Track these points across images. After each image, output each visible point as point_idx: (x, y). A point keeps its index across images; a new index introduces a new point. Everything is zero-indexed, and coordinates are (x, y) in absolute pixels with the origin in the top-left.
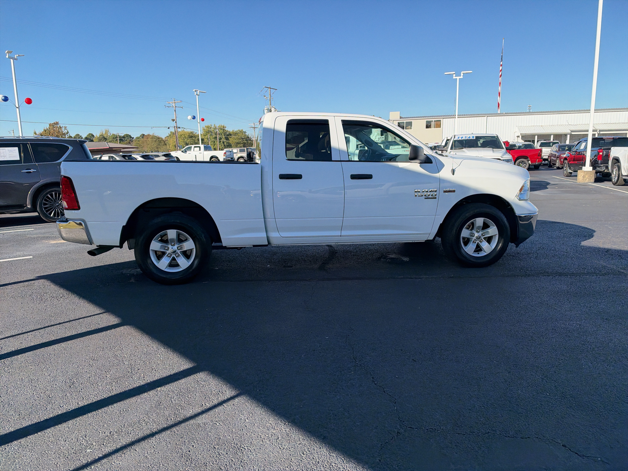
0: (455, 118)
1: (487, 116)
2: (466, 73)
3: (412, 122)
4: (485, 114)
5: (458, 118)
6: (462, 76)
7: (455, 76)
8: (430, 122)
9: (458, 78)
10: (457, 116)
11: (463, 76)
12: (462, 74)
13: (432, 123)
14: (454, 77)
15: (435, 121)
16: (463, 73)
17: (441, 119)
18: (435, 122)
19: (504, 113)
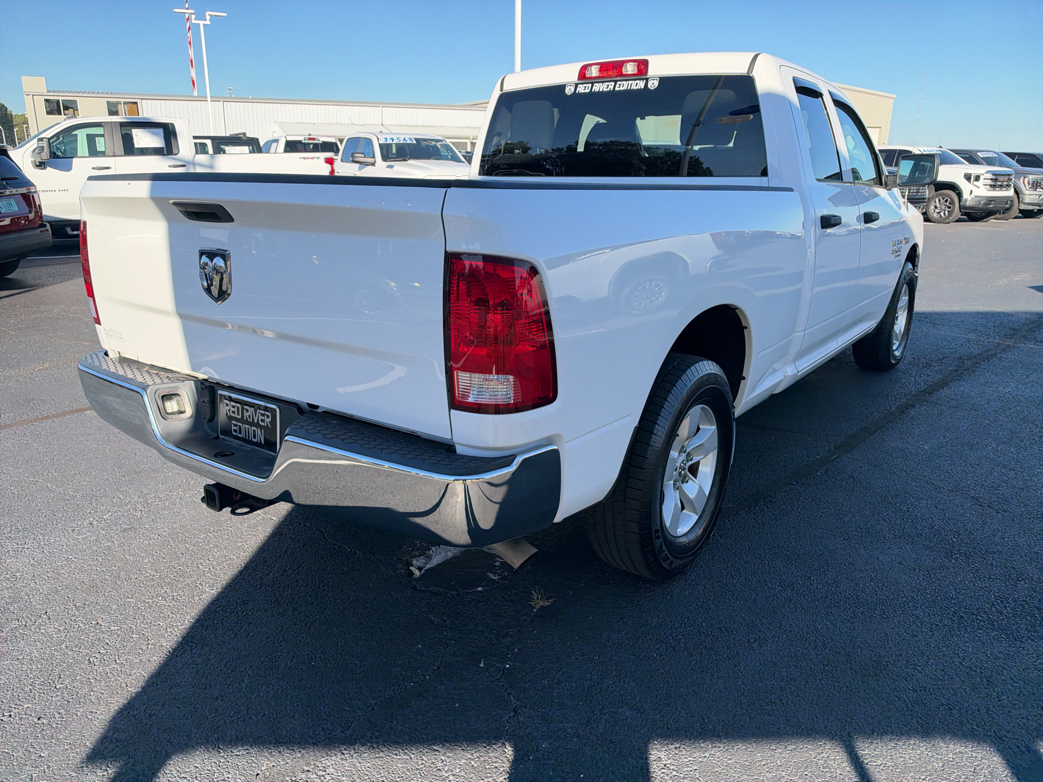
0: (207, 101)
1: (223, 101)
2: (216, 16)
3: (76, 101)
4: (219, 98)
5: (211, 101)
6: (208, 20)
7: (195, 19)
8: (116, 104)
9: (201, 23)
10: (209, 99)
11: (210, 20)
12: (208, 17)
13: (119, 106)
14: (193, 19)
15: (125, 103)
16: (209, 15)
17: (139, 101)
18: (125, 106)
19: (250, 98)
